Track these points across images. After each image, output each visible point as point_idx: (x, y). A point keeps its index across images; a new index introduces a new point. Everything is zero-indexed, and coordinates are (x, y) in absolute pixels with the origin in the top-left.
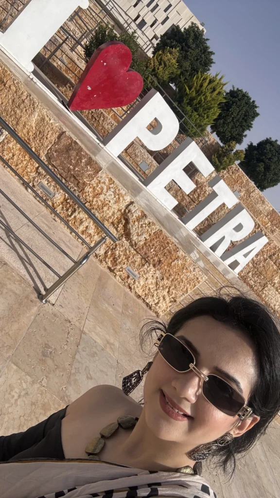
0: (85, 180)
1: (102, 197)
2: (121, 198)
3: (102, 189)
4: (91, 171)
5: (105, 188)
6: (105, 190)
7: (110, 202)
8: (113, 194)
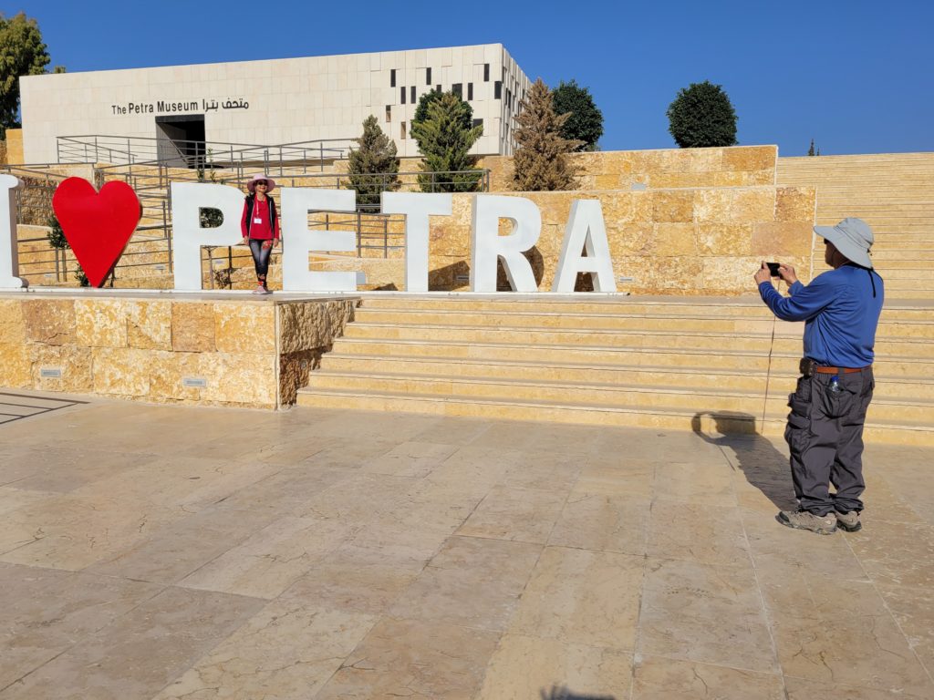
0: (70, 327)
1: (96, 329)
2: (113, 311)
3: (89, 320)
4: (67, 313)
5: (90, 315)
6: (93, 318)
7: (105, 325)
8: (101, 314)
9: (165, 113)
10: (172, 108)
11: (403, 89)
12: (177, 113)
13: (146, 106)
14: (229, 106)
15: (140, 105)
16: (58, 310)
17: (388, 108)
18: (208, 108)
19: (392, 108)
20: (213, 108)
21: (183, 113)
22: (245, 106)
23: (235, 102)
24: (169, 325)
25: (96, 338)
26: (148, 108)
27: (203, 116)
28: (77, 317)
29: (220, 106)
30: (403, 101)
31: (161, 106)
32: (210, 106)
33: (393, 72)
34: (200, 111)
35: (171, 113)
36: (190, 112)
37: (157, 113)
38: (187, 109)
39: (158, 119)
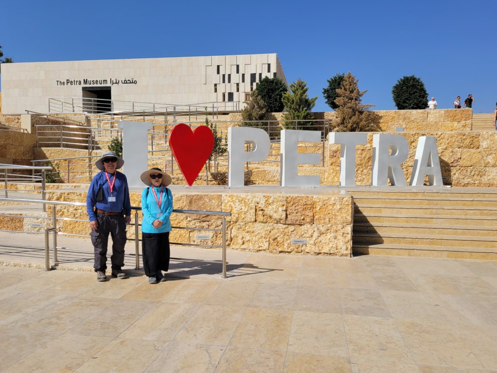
1: (235, 211)
2: (247, 201)
4: (216, 202)
5: (232, 203)
7: (241, 209)
8: (239, 203)
9: (88, 85)
10: (92, 82)
11: (224, 76)
12: (95, 85)
13: (77, 81)
14: (125, 82)
15: (73, 81)
16: (210, 200)
17: (216, 85)
18: (113, 83)
19: (217, 85)
20: (116, 83)
21: (99, 85)
22: (135, 82)
23: (129, 80)
24: (284, 208)
26: (78, 83)
27: (110, 87)
28: (223, 205)
29: (120, 82)
30: (224, 82)
31: (85, 82)
32: (115, 82)
33: (218, 67)
34: (109, 85)
35: (92, 85)
36: (103, 85)
37: (83, 85)
38: (101, 84)
39: (84, 89)
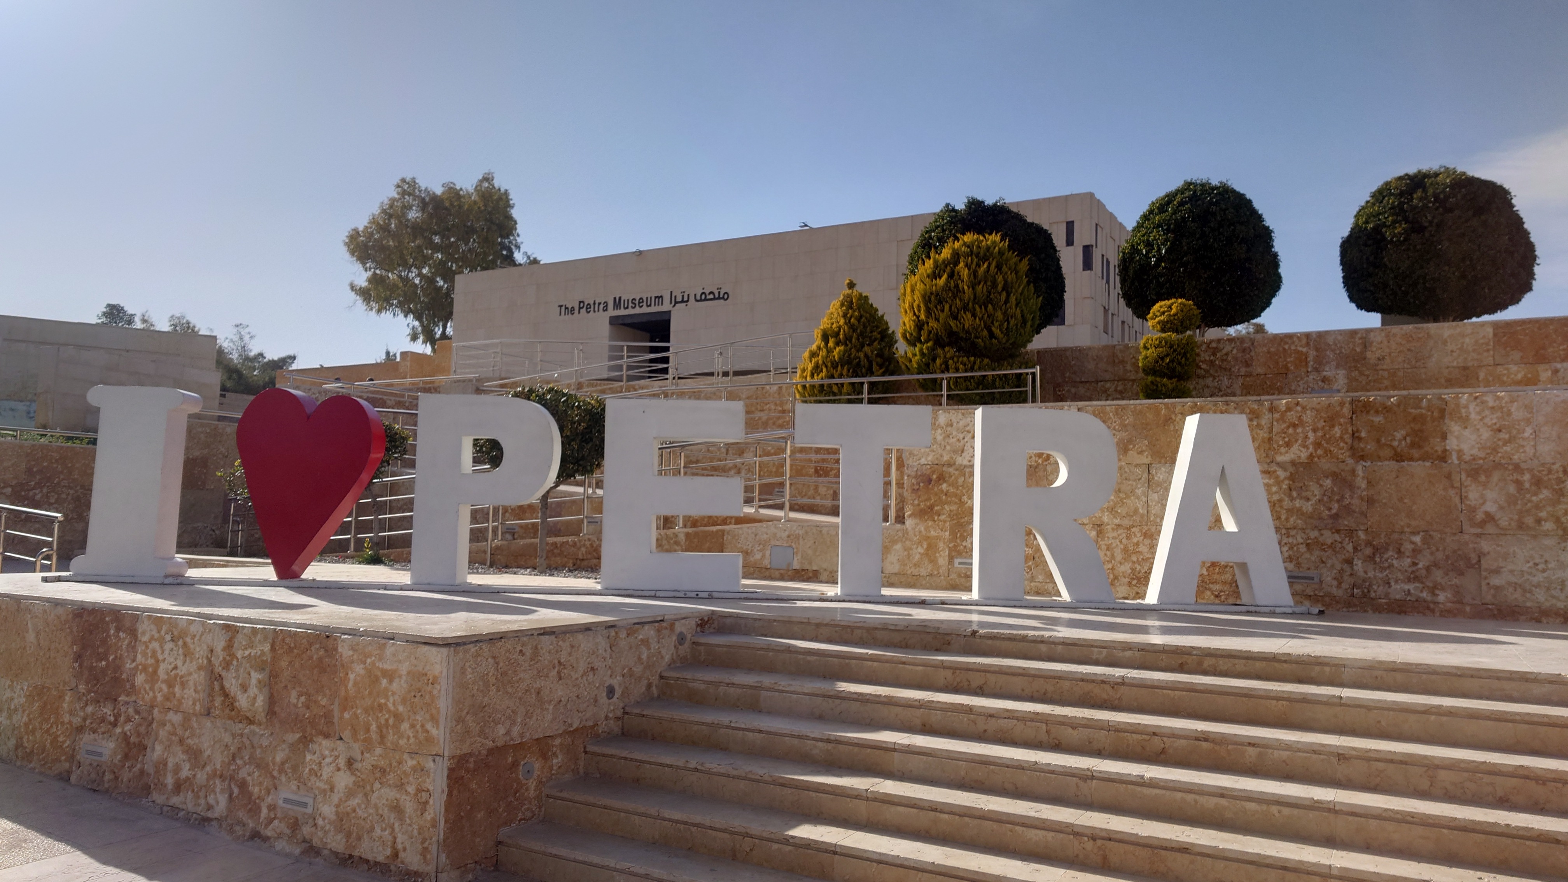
0: (129, 666)
1: (162, 674)
2: (188, 640)
3: (154, 654)
4: (126, 638)
6: (159, 652)
7: (176, 668)
9: (622, 312)
10: (630, 304)
12: (638, 310)
13: (600, 304)
14: (703, 298)
15: (592, 303)
16: (118, 629)
18: (676, 303)
20: (683, 301)
21: (645, 310)
22: (725, 297)
23: (711, 293)
24: (264, 676)
25: (161, 690)
26: (601, 306)
27: (669, 313)
28: (141, 648)
29: (692, 298)
31: (617, 303)
32: (679, 299)
34: (666, 307)
35: (630, 311)
36: (654, 309)
37: (612, 312)
38: (650, 305)
39: (614, 321)
